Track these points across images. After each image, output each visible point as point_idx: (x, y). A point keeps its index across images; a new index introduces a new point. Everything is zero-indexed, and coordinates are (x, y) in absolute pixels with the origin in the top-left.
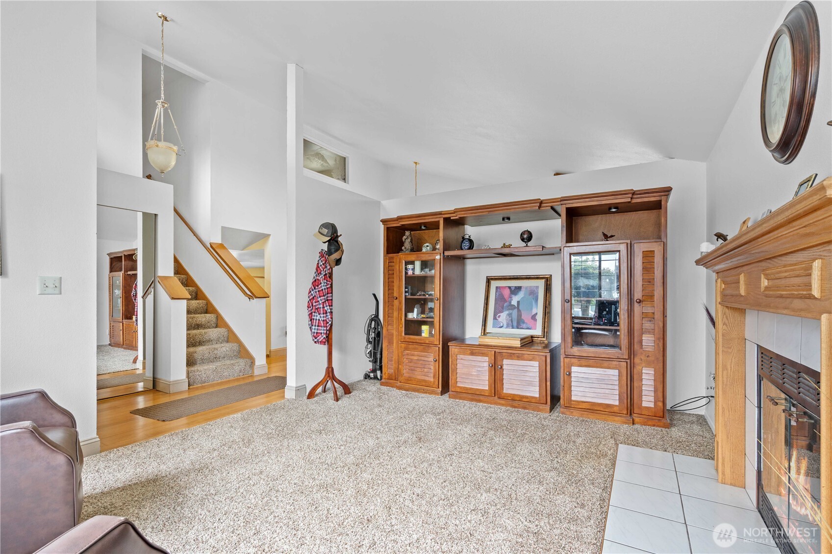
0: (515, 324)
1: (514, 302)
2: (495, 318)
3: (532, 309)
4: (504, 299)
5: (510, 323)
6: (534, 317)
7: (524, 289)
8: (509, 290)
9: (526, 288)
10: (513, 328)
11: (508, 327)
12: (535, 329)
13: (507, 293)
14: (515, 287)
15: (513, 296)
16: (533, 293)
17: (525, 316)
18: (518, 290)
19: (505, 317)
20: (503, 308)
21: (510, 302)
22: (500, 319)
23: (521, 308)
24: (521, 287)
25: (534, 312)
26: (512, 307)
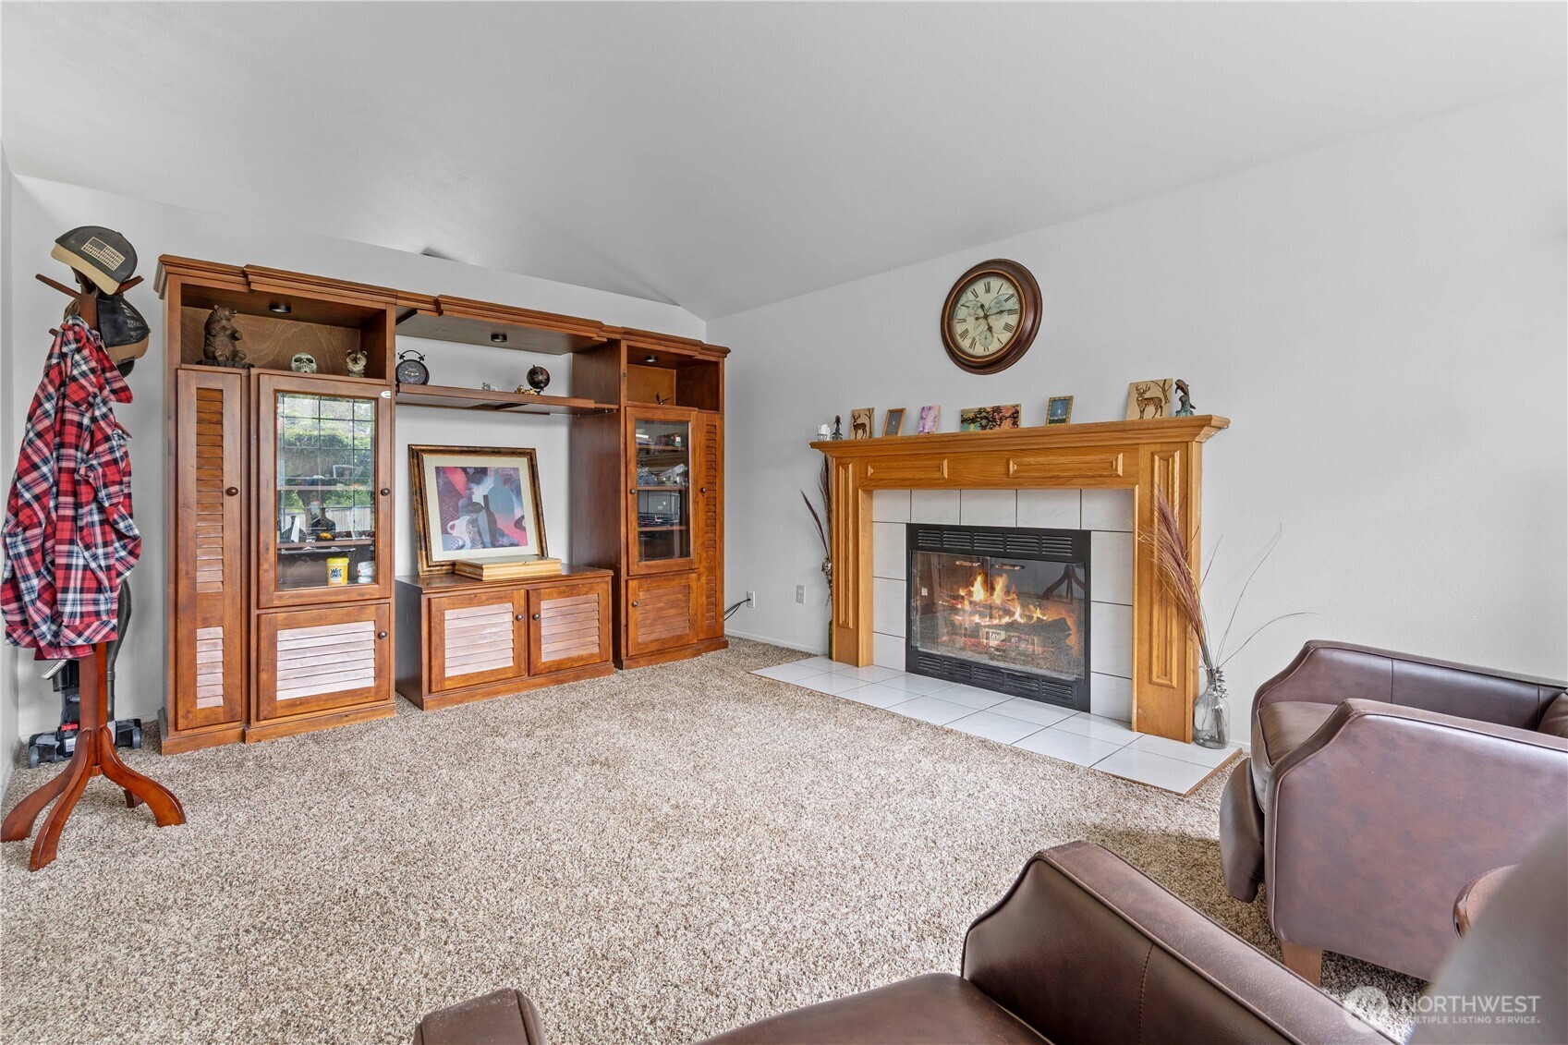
0: (487, 539)
1: (478, 497)
2: (444, 532)
3: (513, 510)
4: (456, 490)
5: (478, 537)
6: (519, 524)
7: (493, 473)
8: (464, 475)
9: (497, 471)
10: (484, 547)
11: (474, 546)
12: (526, 544)
13: (459, 480)
14: (475, 468)
15: (473, 486)
16: (509, 480)
17: (503, 523)
18: (479, 475)
19: (464, 527)
20: (457, 511)
21: (470, 498)
22: (455, 533)
23: (492, 507)
24: (486, 469)
25: (518, 514)
26: (473, 507)
